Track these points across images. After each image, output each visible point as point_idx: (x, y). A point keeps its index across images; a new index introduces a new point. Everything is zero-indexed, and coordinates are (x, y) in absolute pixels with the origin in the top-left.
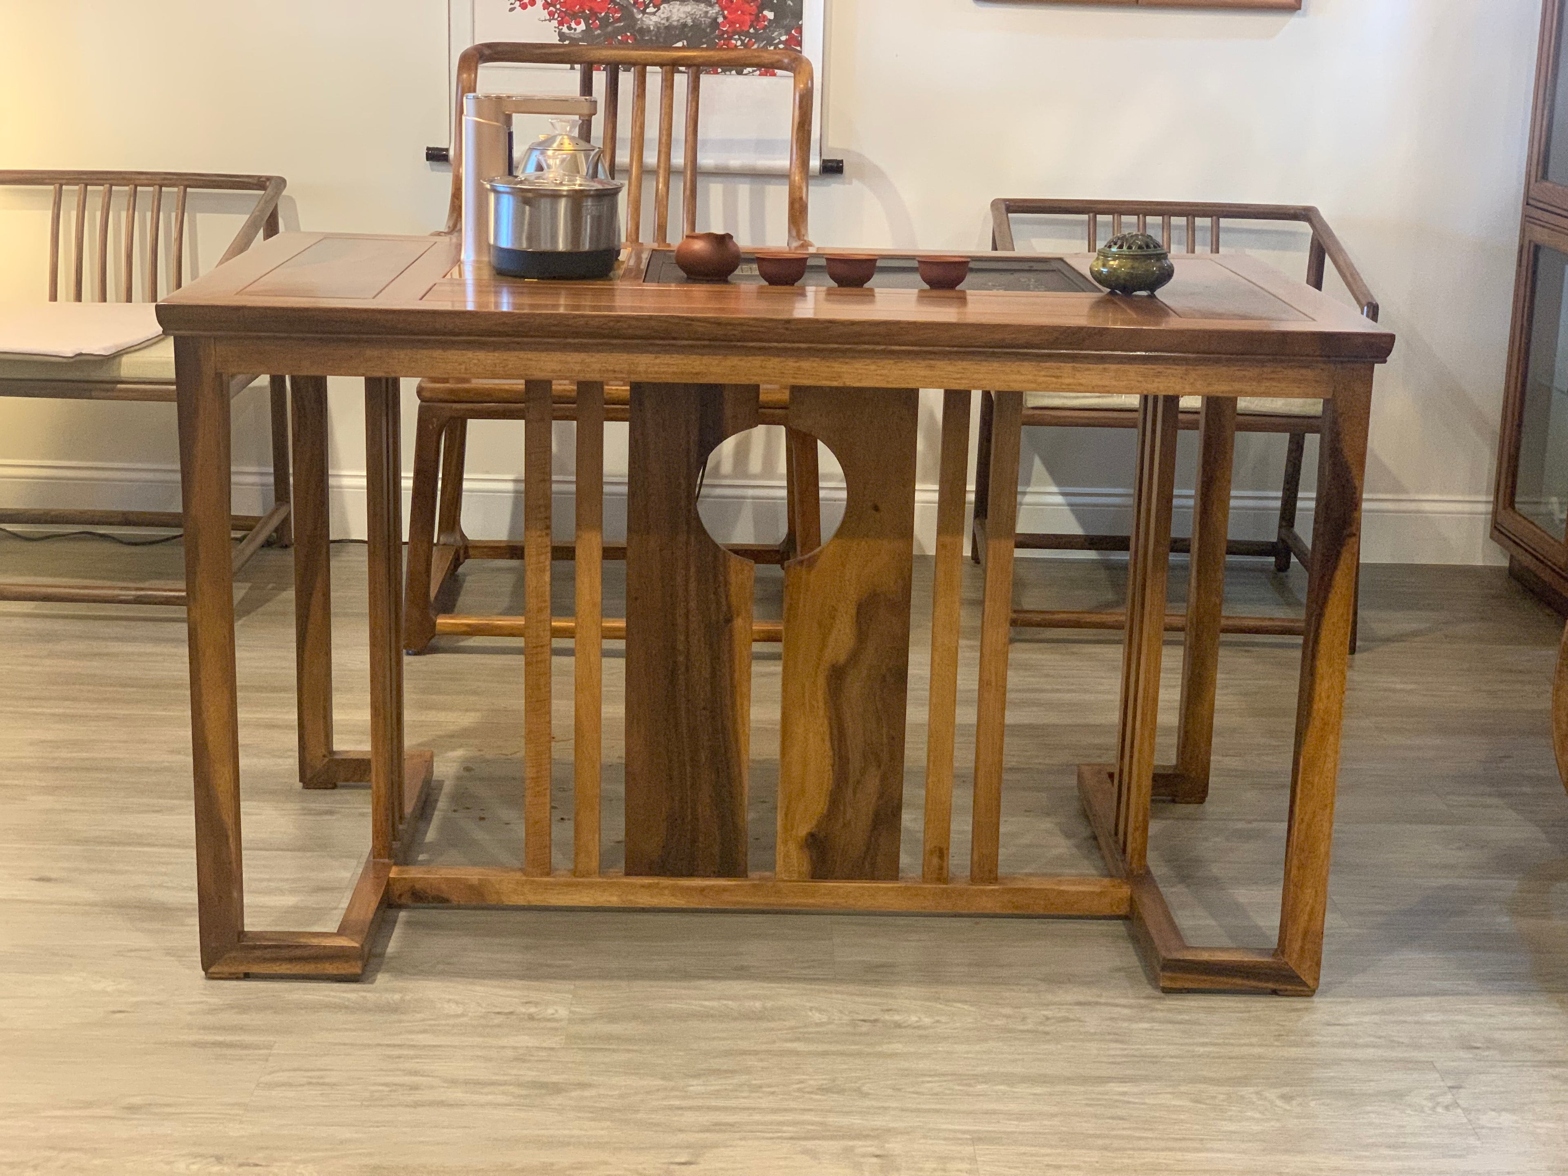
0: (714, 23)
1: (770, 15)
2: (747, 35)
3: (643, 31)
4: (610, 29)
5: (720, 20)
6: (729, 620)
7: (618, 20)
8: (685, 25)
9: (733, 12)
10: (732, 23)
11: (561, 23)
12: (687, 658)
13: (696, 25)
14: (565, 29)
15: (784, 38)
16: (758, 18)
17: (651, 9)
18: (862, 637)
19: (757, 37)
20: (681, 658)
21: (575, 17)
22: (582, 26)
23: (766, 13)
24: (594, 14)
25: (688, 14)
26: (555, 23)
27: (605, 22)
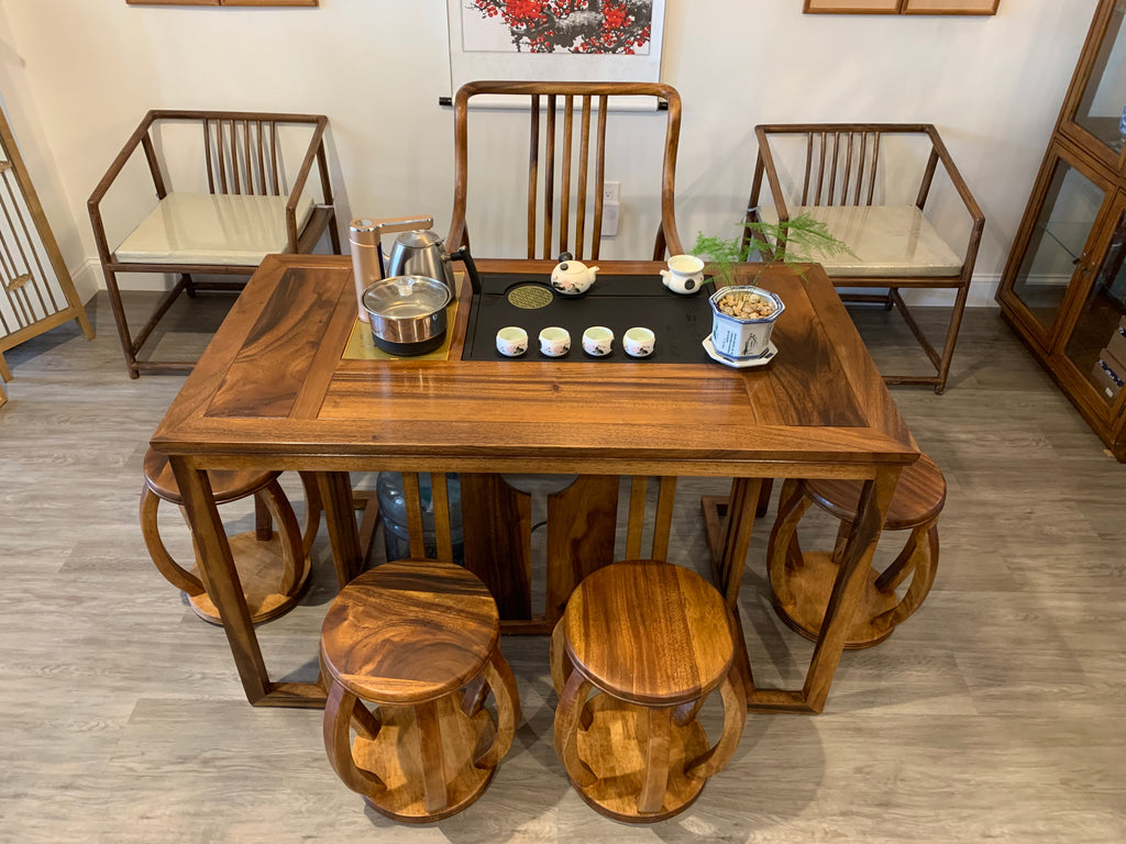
0: (600, 24)
1: (633, 18)
2: (619, 30)
3: (560, 29)
4: (540, 28)
5: (604, 21)
6: (519, 520)
7: (545, 23)
8: (583, 25)
9: (611, 16)
10: (610, 23)
11: (512, 25)
12: (497, 535)
13: (590, 26)
14: (515, 29)
15: (640, 32)
16: (625, 20)
17: (564, 16)
18: (590, 526)
19: (625, 32)
20: (493, 536)
21: (520, 21)
22: (525, 27)
23: (630, 17)
24: (531, 19)
25: (585, 18)
26: (509, 25)
27: (538, 24)
